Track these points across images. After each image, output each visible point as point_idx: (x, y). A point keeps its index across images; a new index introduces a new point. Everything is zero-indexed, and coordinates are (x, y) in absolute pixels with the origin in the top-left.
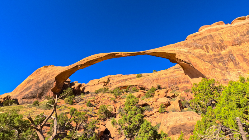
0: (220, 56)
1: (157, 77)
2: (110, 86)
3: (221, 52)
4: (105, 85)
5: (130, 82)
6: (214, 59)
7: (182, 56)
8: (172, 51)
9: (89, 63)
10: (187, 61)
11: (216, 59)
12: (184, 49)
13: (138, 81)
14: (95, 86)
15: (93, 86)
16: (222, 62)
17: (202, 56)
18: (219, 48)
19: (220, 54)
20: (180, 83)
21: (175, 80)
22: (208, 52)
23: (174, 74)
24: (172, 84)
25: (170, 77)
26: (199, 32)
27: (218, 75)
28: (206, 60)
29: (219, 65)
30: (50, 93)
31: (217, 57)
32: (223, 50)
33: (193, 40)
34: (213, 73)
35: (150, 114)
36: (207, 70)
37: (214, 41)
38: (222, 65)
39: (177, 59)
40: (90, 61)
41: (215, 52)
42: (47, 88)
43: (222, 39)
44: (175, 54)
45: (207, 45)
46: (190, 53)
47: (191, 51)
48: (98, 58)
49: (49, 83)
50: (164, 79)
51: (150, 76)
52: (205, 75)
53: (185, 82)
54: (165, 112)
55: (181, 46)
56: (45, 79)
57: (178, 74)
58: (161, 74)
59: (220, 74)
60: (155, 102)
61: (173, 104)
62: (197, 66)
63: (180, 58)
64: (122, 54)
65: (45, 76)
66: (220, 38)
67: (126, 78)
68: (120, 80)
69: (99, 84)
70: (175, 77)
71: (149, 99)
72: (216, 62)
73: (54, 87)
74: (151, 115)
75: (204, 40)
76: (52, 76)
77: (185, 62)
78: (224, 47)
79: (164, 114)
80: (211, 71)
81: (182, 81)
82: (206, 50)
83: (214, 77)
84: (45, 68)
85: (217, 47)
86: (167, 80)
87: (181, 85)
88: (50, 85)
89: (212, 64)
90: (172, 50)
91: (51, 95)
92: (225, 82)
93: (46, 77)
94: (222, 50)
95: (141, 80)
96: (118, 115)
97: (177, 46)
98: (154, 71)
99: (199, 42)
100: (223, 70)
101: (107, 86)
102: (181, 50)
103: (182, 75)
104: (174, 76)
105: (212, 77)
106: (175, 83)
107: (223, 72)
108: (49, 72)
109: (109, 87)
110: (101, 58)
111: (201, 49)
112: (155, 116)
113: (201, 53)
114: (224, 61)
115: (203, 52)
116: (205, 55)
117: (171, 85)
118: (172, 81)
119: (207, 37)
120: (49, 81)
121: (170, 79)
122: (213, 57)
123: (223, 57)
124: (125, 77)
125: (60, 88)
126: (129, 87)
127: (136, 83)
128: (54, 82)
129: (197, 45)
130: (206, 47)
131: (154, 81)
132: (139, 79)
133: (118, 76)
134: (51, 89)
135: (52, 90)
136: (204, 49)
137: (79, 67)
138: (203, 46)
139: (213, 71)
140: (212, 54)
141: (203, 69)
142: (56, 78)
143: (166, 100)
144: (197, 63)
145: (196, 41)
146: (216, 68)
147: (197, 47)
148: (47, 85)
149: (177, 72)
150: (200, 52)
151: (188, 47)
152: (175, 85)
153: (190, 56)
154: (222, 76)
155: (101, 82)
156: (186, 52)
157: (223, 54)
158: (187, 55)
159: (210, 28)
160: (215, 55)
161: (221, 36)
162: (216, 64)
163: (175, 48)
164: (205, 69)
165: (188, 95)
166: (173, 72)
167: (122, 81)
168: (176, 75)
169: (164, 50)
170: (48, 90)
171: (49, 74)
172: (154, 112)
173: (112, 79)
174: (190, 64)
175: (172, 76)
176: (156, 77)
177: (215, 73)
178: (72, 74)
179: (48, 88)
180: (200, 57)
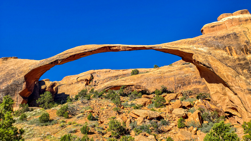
0: (245, 61)
1: (160, 75)
2: (95, 85)
3: (247, 57)
4: (87, 84)
5: (123, 81)
6: (239, 64)
7: (201, 57)
8: (188, 49)
9: (74, 57)
10: (207, 64)
11: (241, 64)
12: (203, 48)
13: (134, 80)
14: (73, 85)
15: (70, 85)
16: (247, 68)
17: (224, 59)
18: (245, 52)
19: (245, 59)
20: (189, 83)
21: (183, 80)
22: (231, 55)
23: (182, 72)
24: (180, 85)
25: (177, 75)
26: (218, 22)
27: (242, 84)
28: (229, 65)
29: (244, 72)
30: (17, 98)
31: (242, 62)
32: (249, 53)
33: (214, 37)
34: (237, 81)
35: (168, 129)
36: (230, 77)
37: (239, 42)
38: (247, 72)
39: (194, 60)
40: (75, 55)
41: (240, 56)
42: (12, 91)
43: (248, 40)
44: (192, 54)
45: (230, 46)
46: (211, 54)
47: (211, 52)
48: (87, 51)
49: (16, 85)
50: (169, 77)
51: (150, 73)
52: (228, 83)
53: (196, 82)
54: (185, 127)
55: (199, 44)
56: (8, 78)
57: (187, 72)
58: (165, 71)
59: (244, 83)
60: (169, 113)
61: (192, 117)
62: (219, 71)
63: (197, 60)
64: (121, 48)
65: (8, 74)
66: (246, 39)
67: (117, 75)
68: (109, 77)
69: (78, 82)
70: (183, 76)
71: (159, 109)
72: (241, 68)
73: (23, 89)
74: (169, 131)
75: (227, 39)
76: (19, 74)
77: (204, 65)
78: (250, 50)
79: (183, 129)
80: (234, 79)
81: (192, 81)
82: (229, 52)
83: (238, 85)
84: (3, 60)
85: (242, 50)
86: (172, 79)
87: (191, 86)
88: (18, 86)
89: (235, 70)
90: (188, 47)
91: (19, 101)
92: (250, 93)
93: (10, 75)
94: (247, 54)
95: (138, 78)
96: (132, 131)
97: (193, 43)
98: (156, 66)
99: (221, 41)
100: (247, 78)
101: (90, 86)
102: (199, 49)
103: (192, 73)
104: (183, 74)
105: (235, 85)
106: (183, 84)
107: (248, 81)
108: (12, 67)
109: (93, 87)
110: (91, 51)
111: (224, 50)
112: (173, 131)
113: (224, 55)
114: (250, 67)
115: (225, 54)
116: (227, 58)
117: (178, 86)
118: (179, 81)
119: (231, 35)
120: (15, 81)
121: (176, 78)
122: (237, 62)
123: (248, 63)
124: (115, 73)
125: (31, 91)
126: (122, 87)
127: (132, 83)
128: (24, 82)
129: (218, 45)
130: (229, 49)
131: (156, 80)
132: (135, 77)
133: (106, 72)
134: (20, 92)
135: (21, 94)
136: (226, 51)
137: (60, 62)
138: (225, 47)
139: (237, 79)
140: (236, 57)
141: (225, 75)
142: (25, 76)
143: (182, 112)
144: (219, 67)
145: (217, 40)
146: (240, 76)
147: (218, 48)
148: (13, 87)
149: (186, 69)
150: (222, 53)
151: (208, 47)
152: (183, 86)
153: (209, 58)
154: (247, 85)
155: (81, 80)
156: (205, 53)
157: (248, 59)
158: (207, 57)
159: (232, 18)
160: (239, 60)
161: (246, 36)
162: (240, 71)
163: (191, 46)
164: (227, 76)
165: (205, 104)
166: (181, 69)
167: (110, 78)
168: (184, 73)
169: (178, 47)
170: (15, 94)
171: (13, 71)
172: (171, 127)
173: (97, 76)
174: (210, 68)
175: (179, 74)
176: (158, 75)
177: (238, 81)
178: (46, 71)
179: (14, 90)
180: (222, 60)
